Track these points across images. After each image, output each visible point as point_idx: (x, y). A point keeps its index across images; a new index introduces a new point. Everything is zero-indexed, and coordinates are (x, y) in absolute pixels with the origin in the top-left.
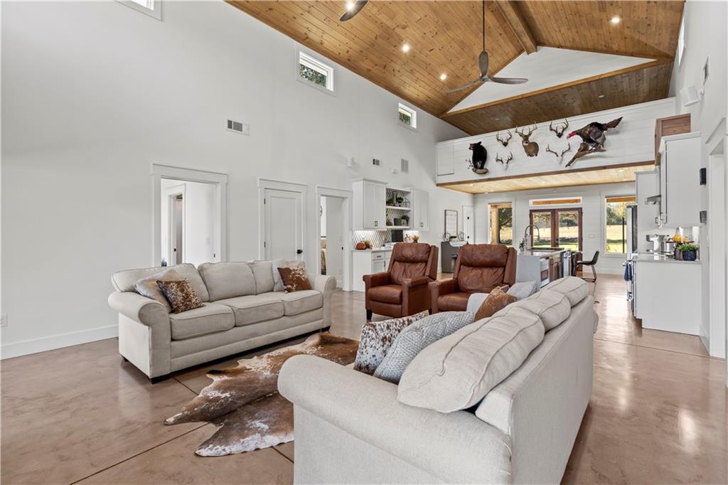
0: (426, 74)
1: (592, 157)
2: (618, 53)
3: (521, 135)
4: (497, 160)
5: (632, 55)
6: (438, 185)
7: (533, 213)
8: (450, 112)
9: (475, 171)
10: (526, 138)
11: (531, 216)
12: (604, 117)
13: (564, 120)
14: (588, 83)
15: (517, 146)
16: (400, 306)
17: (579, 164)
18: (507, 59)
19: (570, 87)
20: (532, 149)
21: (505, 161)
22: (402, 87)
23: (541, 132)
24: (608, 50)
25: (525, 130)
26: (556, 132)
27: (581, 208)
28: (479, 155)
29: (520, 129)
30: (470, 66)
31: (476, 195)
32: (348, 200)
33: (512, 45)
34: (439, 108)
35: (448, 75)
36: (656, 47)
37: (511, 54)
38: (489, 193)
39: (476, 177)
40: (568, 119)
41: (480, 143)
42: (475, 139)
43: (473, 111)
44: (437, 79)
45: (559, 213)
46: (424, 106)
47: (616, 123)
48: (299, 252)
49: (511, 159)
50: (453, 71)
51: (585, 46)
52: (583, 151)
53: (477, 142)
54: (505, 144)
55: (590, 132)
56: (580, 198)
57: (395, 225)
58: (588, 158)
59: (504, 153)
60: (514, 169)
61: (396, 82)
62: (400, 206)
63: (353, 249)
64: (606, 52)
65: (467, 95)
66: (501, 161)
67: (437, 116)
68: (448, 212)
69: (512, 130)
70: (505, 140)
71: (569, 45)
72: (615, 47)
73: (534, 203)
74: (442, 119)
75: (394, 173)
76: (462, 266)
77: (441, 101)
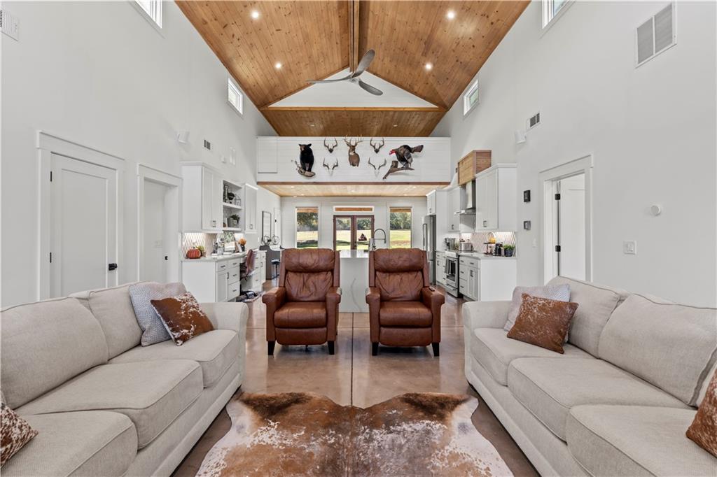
0: (264, 55)
1: (400, 174)
2: (416, 94)
3: (349, 145)
4: (324, 165)
5: (424, 98)
6: (258, 183)
7: (337, 219)
8: (271, 106)
9: (300, 172)
10: (353, 148)
11: (334, 220)
12: (413, 142)
13: (381, 138)
14: (395, 111)
15: (342, 153)
16: (325, 329)
17: (391, 178)
18: (333, 70)
19: (382, 111)
20: (354, 160)
21: (331, 167)
22: (235, 60)
23: (364, 145)
24: (410, 90)
25: (353, 140)
26: (374, 147)
27: (373, 216)
28: (307, 157)
29: (348, 139)
30: (304, 64)
31: (283, 198)
32: (177, 190)
33: (340, 57)
34: (262, 99)
35: (283, 66)
36: (442, 98)
37: (337, 67)
38: (298, 196)
39: (302, 179)
40: (385, 138)
41: (310, 145)
42: (305, 140)
43: (296, 111)
44: (272, 64)
45: (358, 219)
46: (250, 92)
47: (420, 149)
48: (112, 267)
49: (337, 166)
50: (288, 63)
51: (395, 80)
52: (394, 169)
53: (307, 144)
54: (331, 151)
55: (404, 152)
56: (373, 207)
57: (229, 226)
58: (397, 174)
59: (331, 159)
60: (338, 176)
61: (230, 52)
62: (231, 203)
63: (183, 258)
64: (409, 91)
65: (291, 93)
66: (328, 167)
67: (258, 107)
68: (265, 214)
69: (340, 139)
70: (331, 147)
71: (383, 75)
72: (416, 89)
73: (337, 209)
74: (262, 112)
75: (223, 162)
76: (378, 273)
77: (267, 91)
